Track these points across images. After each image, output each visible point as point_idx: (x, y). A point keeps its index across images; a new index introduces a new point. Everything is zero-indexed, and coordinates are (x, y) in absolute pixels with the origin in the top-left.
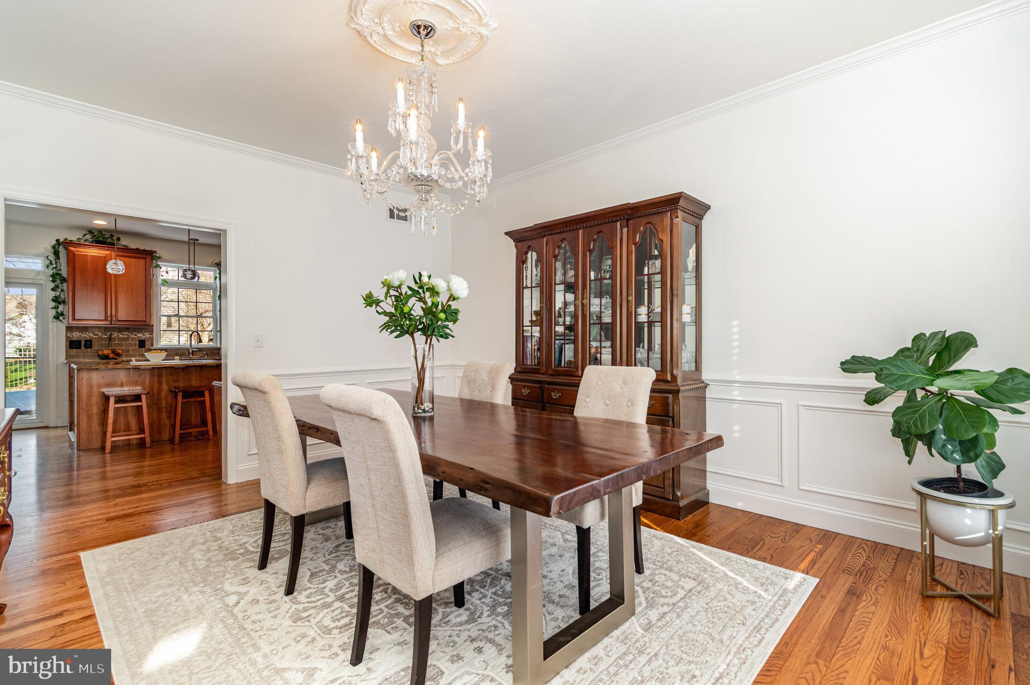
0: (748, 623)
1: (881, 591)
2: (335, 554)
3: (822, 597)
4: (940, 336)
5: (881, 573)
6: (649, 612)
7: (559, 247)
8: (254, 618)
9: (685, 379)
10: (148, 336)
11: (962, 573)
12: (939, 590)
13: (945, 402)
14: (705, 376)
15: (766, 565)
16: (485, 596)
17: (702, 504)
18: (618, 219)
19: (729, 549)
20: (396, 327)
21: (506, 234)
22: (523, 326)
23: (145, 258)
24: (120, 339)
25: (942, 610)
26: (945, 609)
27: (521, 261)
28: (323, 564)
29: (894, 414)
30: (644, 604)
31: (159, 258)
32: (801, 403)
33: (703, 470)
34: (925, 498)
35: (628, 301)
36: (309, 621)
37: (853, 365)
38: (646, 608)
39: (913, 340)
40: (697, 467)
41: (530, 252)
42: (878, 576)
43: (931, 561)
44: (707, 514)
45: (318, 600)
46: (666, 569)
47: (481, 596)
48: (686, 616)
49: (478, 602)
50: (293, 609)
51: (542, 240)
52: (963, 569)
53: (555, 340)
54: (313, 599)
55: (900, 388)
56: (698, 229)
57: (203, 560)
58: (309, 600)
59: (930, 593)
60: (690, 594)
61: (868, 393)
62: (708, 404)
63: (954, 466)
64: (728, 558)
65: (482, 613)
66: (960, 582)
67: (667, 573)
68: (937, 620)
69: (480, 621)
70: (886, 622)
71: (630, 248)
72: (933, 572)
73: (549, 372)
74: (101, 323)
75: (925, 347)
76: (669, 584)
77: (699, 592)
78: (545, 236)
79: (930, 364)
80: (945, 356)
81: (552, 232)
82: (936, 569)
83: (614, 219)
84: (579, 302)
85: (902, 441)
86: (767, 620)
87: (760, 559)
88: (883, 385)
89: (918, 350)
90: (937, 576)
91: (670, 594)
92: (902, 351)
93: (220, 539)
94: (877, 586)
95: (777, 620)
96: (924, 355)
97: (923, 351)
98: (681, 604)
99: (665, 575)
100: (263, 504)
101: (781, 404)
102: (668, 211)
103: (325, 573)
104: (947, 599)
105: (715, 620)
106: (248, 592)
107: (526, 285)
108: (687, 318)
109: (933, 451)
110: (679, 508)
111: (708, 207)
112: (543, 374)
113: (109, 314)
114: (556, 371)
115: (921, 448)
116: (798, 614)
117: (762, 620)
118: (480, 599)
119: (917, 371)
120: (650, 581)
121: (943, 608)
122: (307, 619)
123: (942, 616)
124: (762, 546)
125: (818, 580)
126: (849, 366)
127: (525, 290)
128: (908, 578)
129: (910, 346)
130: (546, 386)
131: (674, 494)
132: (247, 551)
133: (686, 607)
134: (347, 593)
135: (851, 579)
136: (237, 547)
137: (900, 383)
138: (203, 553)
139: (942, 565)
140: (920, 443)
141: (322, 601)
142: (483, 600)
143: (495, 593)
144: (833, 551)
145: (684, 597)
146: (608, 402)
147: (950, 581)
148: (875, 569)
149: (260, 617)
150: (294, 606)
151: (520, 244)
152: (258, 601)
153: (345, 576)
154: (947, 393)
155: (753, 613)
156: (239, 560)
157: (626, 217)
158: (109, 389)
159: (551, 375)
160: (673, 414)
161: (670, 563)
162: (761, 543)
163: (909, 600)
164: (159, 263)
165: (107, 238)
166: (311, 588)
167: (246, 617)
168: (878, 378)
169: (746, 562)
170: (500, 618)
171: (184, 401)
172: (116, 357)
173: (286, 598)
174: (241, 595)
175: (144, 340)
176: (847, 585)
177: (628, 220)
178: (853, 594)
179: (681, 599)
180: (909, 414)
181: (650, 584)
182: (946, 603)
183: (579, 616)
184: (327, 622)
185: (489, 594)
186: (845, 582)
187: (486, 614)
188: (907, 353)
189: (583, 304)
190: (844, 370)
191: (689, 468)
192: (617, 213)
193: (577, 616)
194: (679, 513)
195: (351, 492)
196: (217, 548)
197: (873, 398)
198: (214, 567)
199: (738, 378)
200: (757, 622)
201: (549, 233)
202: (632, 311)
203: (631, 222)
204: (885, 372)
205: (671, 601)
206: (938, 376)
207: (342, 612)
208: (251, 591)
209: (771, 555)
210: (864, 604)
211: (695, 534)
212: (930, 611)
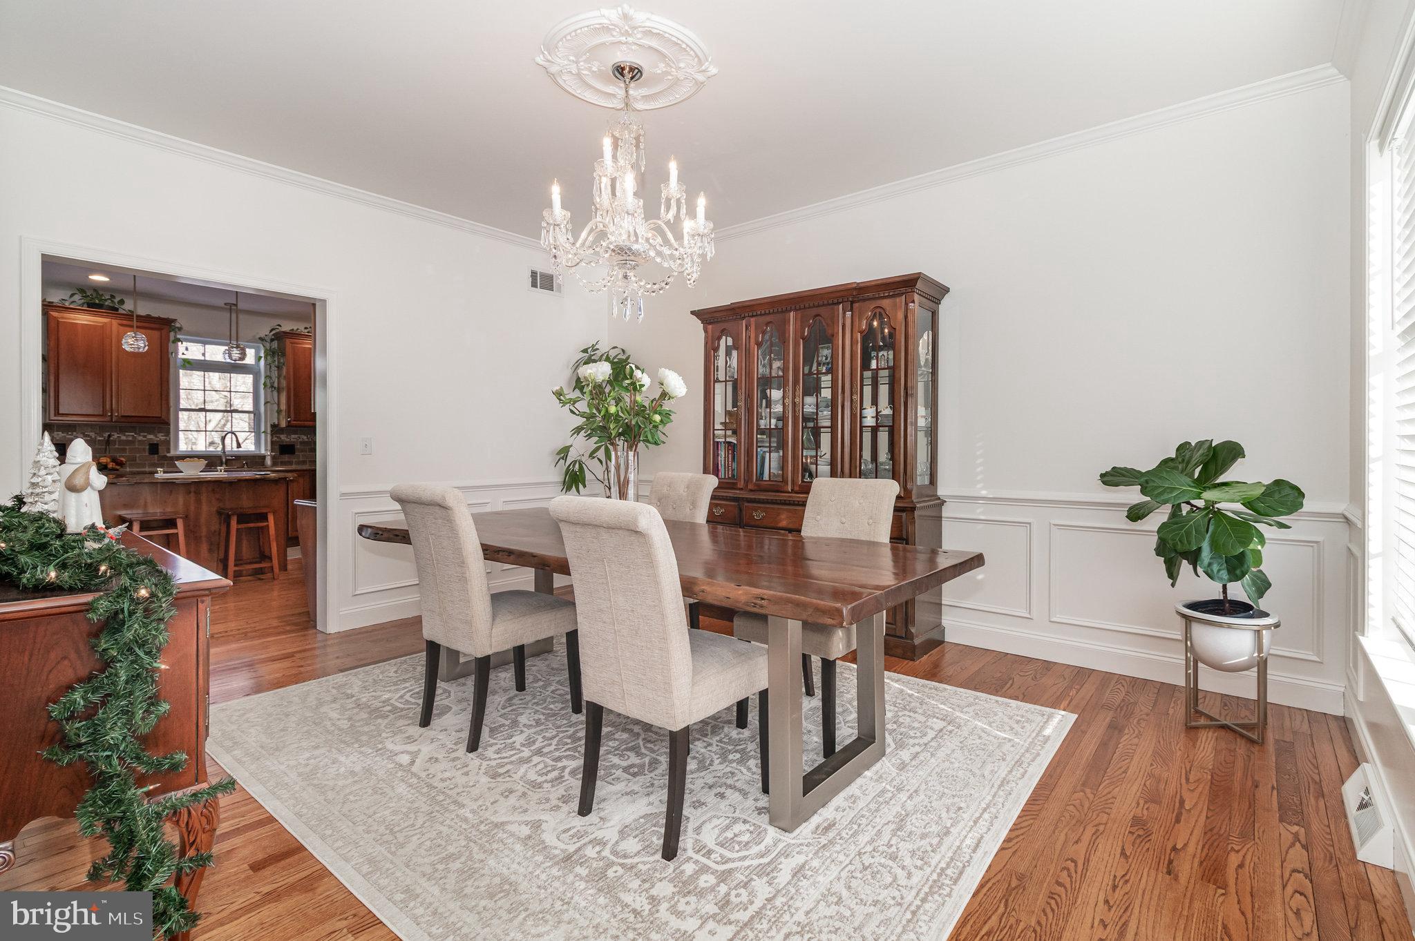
0: (1008, 758)
1: (1143, 724)
2: (511, 708)
3: (1083, 732)
4: (1206, 445)
5: (1143, 708)
6: (901, 753)
7: (764, 333)
8: (440, 776)
9: (920, 495)
10: (163, 438)
11: (1226, 705)
12: (1202, 721)
13: (1211, 518)
14: (942, 491)
15: (1019, 703)
16: (710, 745)
17: (937, 643)
18: (840, 300)
19: (975, 689)
20: (593, 430)
21: (693, 313)
22: (714, 430)
23: (160, 329)
24: (121, 442)
25: (1207, 740)
26: (1209, 739)
27: (711, 349)
28: (500, 719)
29: (1158, 532)
30: (893, 746)
31: (180, 329)
32: (1053, 522)
33: (938, 604)
34: (1190, 621)
35: (852, 400)
36: (510, 776)
37: (1114, 477)
38: (896, 749)
39: (1178, 450)
40: (932, 601)
41: (724, 337)
42: (1139, 710)
43: (1194, 694)
44: (943, 654)
45: (512, 756)
46: (910, 711)
47: (705, 744)
48: (941, 754)
49: (703, 750)
50: (483, 767)
51: (740, 322)
52: (1226, 700)
53: (757, 447)
54: (504, 755)
55: (1165, 502)
56: (934, 314)
57: (344, 719)
58: (499, 756)
59: (1193, 724)
60: (941, 734)
61: (1130, 508)
62: (946, 525)
63: (1219, 586)
64: (977, 698)
65: (712, 761)
66: (1224, 713)
67: (911, 714)
68: (1202, 748)
69: (712, 768)
70: (1150, 753)
71: (854, 337)
72: (1196, 704)
73: (750, 487)
74: (96, 419)
75: (1191, 457)
76: (916, 725)
77: (951, 732)
78: (744, 318)
79: (1196, 475)
80: (1212, 467)
81: (755, 314)
82: (1200, 702)
83: (835, 301)
84: (789, 401)
85: (1165, 562)
86: (1027, 755)
87: (1011, 698)
88: (1149, 499)
89: (1183, 460)
90: (1200, 708)
91: (918, 734)
92: (1166, 462)
93: (353, 696)
94: (1139, 721)
95: (1038, 755)
96: (1190, 466)
97: (1188, 463)
98: (933, 744)
99: (910, 717)
100: (425, 646)
101: (1030, 523)
102: (903, 294)
103: (507, 728)
104: (1212, 730)
105: (972, 757)
106: (419, 750)
107: (717, 379)
108: (922, 422)
109: (1200, 570)
110: (914, 647)
111: (947, 290)
112: (742, 489)
113: (108, 407)
114: (758, 486)
115: (1185, 566)
116: (1059, 749)
117: (1023, 755)
118: (706, 747)
119: (1183, 483)
120: (895, 722)
121: (1207, 737)
122: (506, 775)
123: (1207, 746)
124: (1012, 685)
125: (1076, 716)
126: (1109, 478)
127: (717, 385)
128: (1171, 711)
129: (1174, 456)
130: (746, 504)
131: (908, 632)
132: (395, 708)
133: (939, 746)
134: (544, 747)
135: (1111, 714)
136: (381, 704)
137: (1166, 496)
138: (338, 711)
139: (1205, 697)
140: (1185, 562)
141: (517, 756)
142: (709, 748)
143: (720, 741)
144: (1089, 689)
145: (935, 738)
146: (844, 520)
147: (1214, 713)
148: (1136, 703)
149: (447, 775)
150: (485, 763)
151: (710, 327)
152: (437, 759)
153: (533, 730)
154: (1213, 507)
155: (1012, 749)
156: (390, 718)
157: (851, 299)
158: (129, 512)
159: (751, 490)
160: (907, 535)
161: (913, 704)
162: (1010, 682)
163: (1172, 732)
164: (178, 336)
165: (106, 300)
166: (497, 744)
167: (431, 776)
168: (1143, 492)
169: (997, 701)
170: (734, 765)
171: (240, 527)
172: (118, 467)
173: (471, 755)
174: (414, 755)
175: (157, 444)
176: (1108, 719)
177: (852, 303)
178: (1115, 728)
179: (932, 739)
180: (1174, 530)
181: (895, 726)
182: (1210, 734)
183: (824, 760)
184: (532, 776)
185: (715, 743)
186: (1105, 719)
187: (717, 762)
188: (1171, 464)
189: (794, 404)
190: (1105, 483)
191: (924, 602)
192: (838, 294)
193: (821, 760)
194: (914, 652)
195: (580, 619)
196: (354, 706)
197: (1136, 514)
198: (362, 726)
199: (984, 493)
200: (1018, 757)
201: (751, 314)
202: (856, 413)
203: (856, 305)
204: (1151, 484)
205: (922, 741)
206: (1205, 489)
207: (546, 767)
208: (422, 749)
209: (1023, 694)
210: (1126, 737)
211: (933, 674)
212: (1194, 741)
